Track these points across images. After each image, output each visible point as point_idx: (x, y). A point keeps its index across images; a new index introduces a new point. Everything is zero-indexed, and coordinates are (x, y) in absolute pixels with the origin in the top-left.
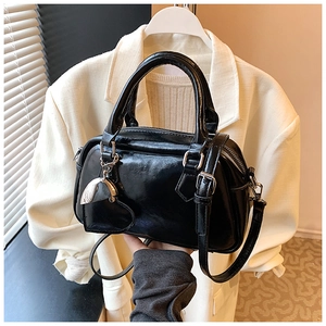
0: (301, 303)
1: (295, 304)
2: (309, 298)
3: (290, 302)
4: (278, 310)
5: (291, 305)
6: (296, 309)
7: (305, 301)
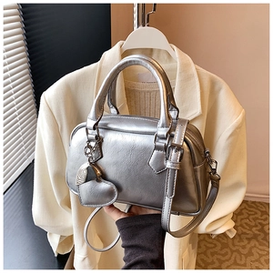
0: (238, 251)
1: (232, 252)
2: (244, 247)
3: (229, 251)
4: (220, 257)
5: (230, 253)
6: (234, 256)
7: (241, 250)
